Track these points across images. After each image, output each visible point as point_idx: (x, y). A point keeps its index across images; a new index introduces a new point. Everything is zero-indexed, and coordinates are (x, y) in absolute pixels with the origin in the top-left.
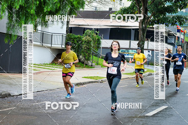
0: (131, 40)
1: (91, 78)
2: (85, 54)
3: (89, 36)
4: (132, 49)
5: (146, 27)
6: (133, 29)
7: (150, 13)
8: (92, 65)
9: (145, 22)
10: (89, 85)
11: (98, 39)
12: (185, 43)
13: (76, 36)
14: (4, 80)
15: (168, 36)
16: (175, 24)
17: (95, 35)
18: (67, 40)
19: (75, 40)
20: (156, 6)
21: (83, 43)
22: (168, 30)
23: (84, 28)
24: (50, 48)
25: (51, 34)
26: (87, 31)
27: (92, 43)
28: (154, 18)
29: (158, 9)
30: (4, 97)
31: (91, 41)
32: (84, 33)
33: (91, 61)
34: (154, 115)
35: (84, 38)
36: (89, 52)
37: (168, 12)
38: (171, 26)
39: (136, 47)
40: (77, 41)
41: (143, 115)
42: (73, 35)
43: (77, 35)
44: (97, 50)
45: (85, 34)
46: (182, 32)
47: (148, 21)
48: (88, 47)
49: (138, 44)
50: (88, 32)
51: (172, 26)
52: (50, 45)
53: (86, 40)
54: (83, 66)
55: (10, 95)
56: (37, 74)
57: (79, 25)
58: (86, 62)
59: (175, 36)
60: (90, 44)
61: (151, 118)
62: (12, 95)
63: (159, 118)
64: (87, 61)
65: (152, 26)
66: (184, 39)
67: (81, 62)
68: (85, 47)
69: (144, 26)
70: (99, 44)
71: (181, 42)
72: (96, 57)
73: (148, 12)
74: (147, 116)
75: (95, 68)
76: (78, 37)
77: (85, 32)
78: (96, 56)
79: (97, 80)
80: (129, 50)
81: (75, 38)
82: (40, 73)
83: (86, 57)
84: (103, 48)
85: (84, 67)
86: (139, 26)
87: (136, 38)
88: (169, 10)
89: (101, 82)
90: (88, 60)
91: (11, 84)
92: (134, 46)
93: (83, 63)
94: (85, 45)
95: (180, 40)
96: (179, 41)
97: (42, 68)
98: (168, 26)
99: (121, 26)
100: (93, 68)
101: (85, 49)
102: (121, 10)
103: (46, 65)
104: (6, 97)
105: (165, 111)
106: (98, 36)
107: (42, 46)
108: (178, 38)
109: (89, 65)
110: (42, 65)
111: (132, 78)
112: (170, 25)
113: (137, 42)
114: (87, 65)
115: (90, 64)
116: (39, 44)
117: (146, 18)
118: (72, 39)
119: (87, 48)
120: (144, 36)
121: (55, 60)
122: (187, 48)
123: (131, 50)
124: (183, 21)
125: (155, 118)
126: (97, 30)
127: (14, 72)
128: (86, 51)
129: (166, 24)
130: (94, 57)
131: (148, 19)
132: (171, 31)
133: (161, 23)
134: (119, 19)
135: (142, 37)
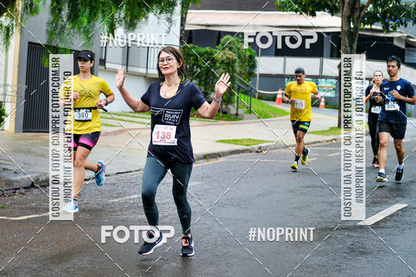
0: (323, 56)
1: (235, 142)
3: (231, 49)
4: (326, 77)
5: (356, 28)
6: (328, 34)
8: (237, 114)
9: (355, 17)
10: (233, 158)
11: (251, 57)
13: (203, 50)
14: (44, 148)
15: (406, 46)
21: (218, 64)
22: (405, 35)
23: (220, 32)
24: (145, 77)
26: (225, 38)
27: (237, 64)
28: (375, 6)
31: (234, 61)
32: (218, 43)
33: (236, 105)
34: (377, 223)
35: (219, 54)
38: (413, 24)
39: (336, 73)
42: (194, 48)
43: (203, 47)
44: (249, 80)
45: (220, 45)
47: (362, 14)
49: (340, 66)
50: (227, 40)
52: (143, 71)
53: (225, 57)
56: (115, 134)
57: (208, 26)
58: (224, 107)
60: (233, 67)
63: (388, 230)
64: (226, 105)
65: (369, 27)
69: (352, 26)
70: (253, 66)
72: (246, 96)
75: (244, 121)
76: (206, 53)
77: (222, 40)
78: (246, 93)
79: (248, 147)
80: (319, 80)
81: (200, 54)
82: (122, 131)
84: (261, 75)
85: (221, 119)
86: (342, 27)
87: (335, 53)
89: (257, 152)
90: (229, 101)
97: (126, 121)
98: (406, 26)
100: (240, 120)
105: (401, 216)
107: (127, 73)
109: (232, 115)
110: (128, 114)
111: (327, 141)
112: (410, 23)
113: (337, 62)
114: (225, 113)
115: (233, 111)
117: (356, 9)
118: (193, 55)
123: (323, 80)
129: (401, 21)
130: (243, 95)
131: (361, 11)
132: (412, 36)
133: (390, 18)
134: (296, 11)
135: (349, 51)
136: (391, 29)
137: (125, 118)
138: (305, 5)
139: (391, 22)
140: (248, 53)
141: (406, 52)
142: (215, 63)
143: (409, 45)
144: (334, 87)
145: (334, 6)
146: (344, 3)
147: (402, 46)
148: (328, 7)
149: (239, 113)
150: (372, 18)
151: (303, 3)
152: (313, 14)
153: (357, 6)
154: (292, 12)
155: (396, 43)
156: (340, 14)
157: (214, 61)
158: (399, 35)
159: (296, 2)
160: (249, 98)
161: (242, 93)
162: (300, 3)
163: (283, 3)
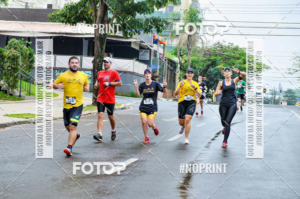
0: (82, 55)
1: (18, 116)
2: (8, 78)
3: (15, 49)
4: (85, 70)
6: (86, 39)
7: (112, 13)
8: (20, 96)
10: (15, 127)
11: (30, 54)
12: (165, 60)
15: (140, 49)
16: (149, 31)
17: (25, 46)
20: (121, 2)
21: (6, 60)
22: (139, 40)
23: (8, 36)
26: (11, 40)
27: (20, 60)
28: (118, 20)
29: (124, 7)
31: (18, 57)
33: (19, 89)
35: (7, 52)
36: (15, 74)
37: (138, 12)
38: (144, 33)
39: (91, 66)
44: (29, 71)
45: (8, 45)
46: (161, 43)
48: (13, 66)
49: (93, 62)
50: (13, 42)
51: (146, 33)
53: (11, 55)
54: (5, 97)
57: (1, 32)
58: (10, 90)
59: (151, 50)
60: (17, 62)
61: (113, 177)
63: (124, 177)
64: (12, 89)
66: (163, 55)
67: (3, 91)
68: (9, 66)
70: (33, 61)
71: (160, 58)
72: (27, 83)
73: (109, 12)
75: (26, 101)
77: (9, 42)
78: (26, 81)
79: (27, 120)
83: (11, 83)
85: (8, 99)
86: (95, 34)
87: (91, 53)
88: (140, 9)
90: (14, 87)
92: (87, 65)
93: (6, 92)
94: (8, 64)
95: (158, 56)
96: (156, 57)
98: (139, 34)
99: (67, 34)
100: (22, 100)
101: (9, 70)
102: (66, 7)
106: (29, 49)
108: (155, 52)
109: (16, 96)
111: (85, 115)
112: (142, 32)
113: (92, 59)
114: (12, 95)
115: (17, 93)
117: (105, 21)
119: (12, 68)
120: (102, 49)
122: (168, 69)
124: (162, 26)
126: (29, 39)
128: (11, 73)
129: (136, 31)
130: (24, 82)
131: (108, 22)
132: (144, 41)
133: (128, 28)
134: (63, 22)
135: (100, 51)
136: (129, 36)
138: (69, 18)
139: (129, 31)
140: (28, 52)
141: (140, 52)
142: (3, 59)
143: (142, 48)
144: (90, 76)
145: (90, 18)
146: (96, 18)
147: (137, 48)
148: (85, 19)
149: (21, 95)
151: (68, 16)
152: (75, 24)
153: (106, 19)
154: (59, 23)
155: (132, 46)
158: (135, 40)
159: (62, 15)
160: (29, 84)
161: (24, 80)
162: (66, 16)
163: (53, 16)
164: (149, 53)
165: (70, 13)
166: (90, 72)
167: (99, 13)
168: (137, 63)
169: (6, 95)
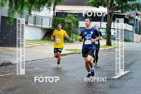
0: (101, 21)
1: (71, 50)
3: (70, 19)
4: (103, 28)
5: (112, 12)
7: (116, 1)
8: (72, 41)
9: (112, 8)
10: (70, 56)
11: (77, 21)
13: (60, 19)
14: (6, 52)
16: (134, 10)
18: (53, 22)
19: (59, 22)
21: (66, 24)
22: (129, 14)
23: (66, 13)
24: (41, 28)
25: (42, 17)
26: (68, 15)
28: (119, 5)
30: (7, 65)
33: (72, 37)
34: (119, 78)
35: (66, 20)
36: (70, 31)
38: (131, 11)
39: (106, 27)
40: (61, 23)
41: (111, 78)
42: (58, 18)
44: (76, 29)
46: (140, 15)
47: (114, 7)
48: (69, 27)
49: (107, 25)
50: (69, 16)
52: (40, 26)
53: (68, 22)
55: (10, 63)
56: (31, 47)
57: (63, 11)
59: (134, 19)
61: (117, 80)
62: (12, 63)
63: (123, 80)
65: (117, 11)
68: (67, 27)
69: (111, 11)
70: (78, 25)
71: (139, 23)
72: (75, 35)
73: (114, 1)
74: (114, 79)
75: (75, 43)
76: (62, 20)
77: (67, 16)
78: (75, 34)
79: (76, 52)
81: (60, 20)
82: (33, 46)
84: (80, 28)
85: (67, 42)
87: (105, 20)
89: (79, 54)
91: (11, 55)
95: (138, 22)
98: (129, 11)
100: (73, 43)
101: (67, 29)
103: (38, 41)
104: (8, 65)
105: (127, 75)
107: (35, 27)
108: (137, 20)
110: (35, 41)
111: (103, 50)
113: (106, 23)
114: (68, 40)
115: (71, 40)
116: (32, 25)
117: (112, 5)
118: (57, 21)
120: (111, 18)
121: (45, 37)
123: (101, 29)
125: (119, 80)
126: (76, 14)
127: (14, 46)
129: (127, 9)
130: (74, 34)
131: (114, 6)
132: (131, 14)
133: (124, 8)
134: (92, 6)
135: (110, 19)
136: (124, 12)
137: (34, 42)
138: (95, 4)
139: (124, 10)
140: (76, 20)
141: (129, 20)
142: (65, 24)
143: (130, 18)
144: (105, 31)
145: (105, 4)
146: (108, 3)
147: (128, 18)
150: (118, 8)
151: (95, 3)
152: (98, 7)
153: (113, 4)
154: (91, 6)
155: (126, 17)
156: (107, 7)
157: (64, 23)
158: (127, 14)
159: (92, 3)
160: (76, 35)
161: (74, 33)
162: (94, 3)
163: (88, 3)
164: (133, 20)
165: (96, 2)
166: (105, 30)
167: (109, 2)
168: (128, 25)
169: (66, 40)
